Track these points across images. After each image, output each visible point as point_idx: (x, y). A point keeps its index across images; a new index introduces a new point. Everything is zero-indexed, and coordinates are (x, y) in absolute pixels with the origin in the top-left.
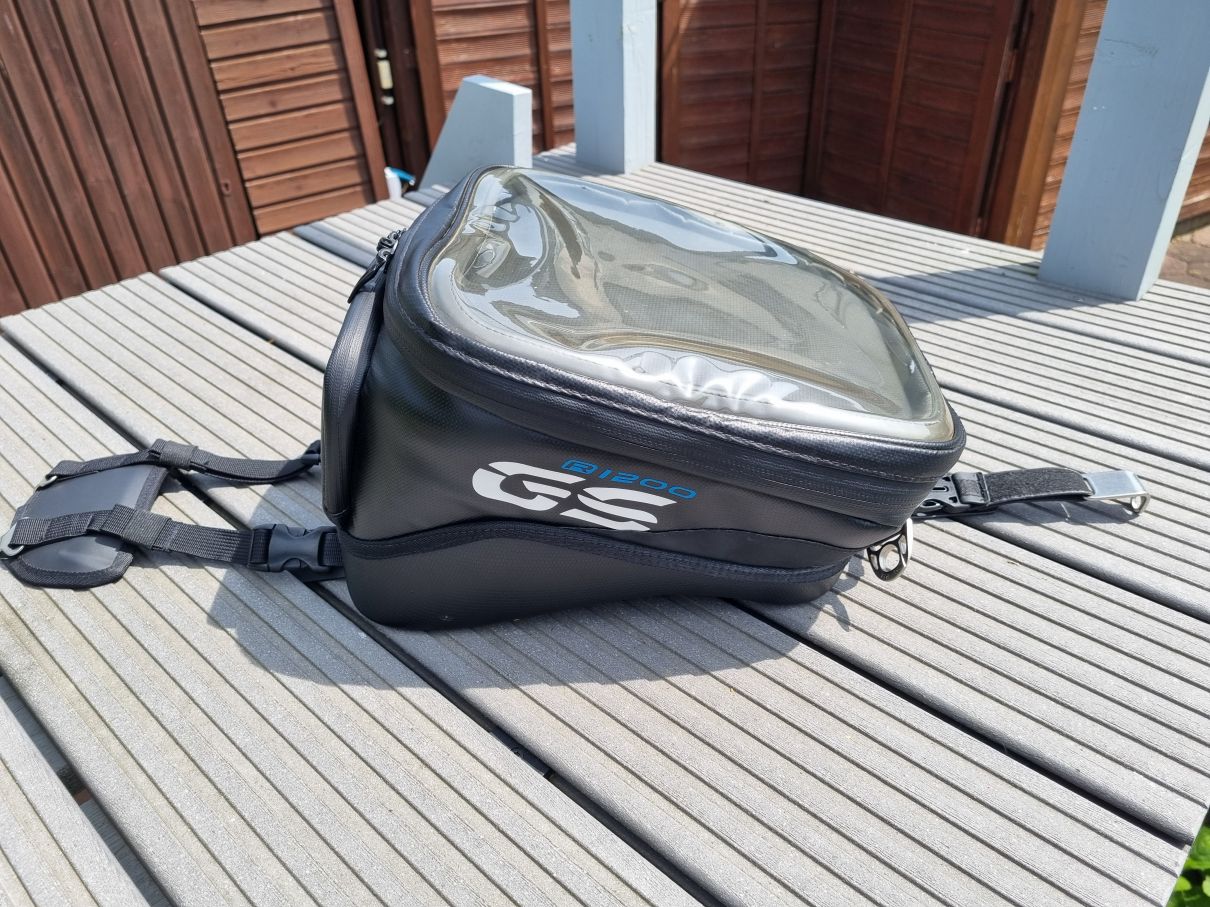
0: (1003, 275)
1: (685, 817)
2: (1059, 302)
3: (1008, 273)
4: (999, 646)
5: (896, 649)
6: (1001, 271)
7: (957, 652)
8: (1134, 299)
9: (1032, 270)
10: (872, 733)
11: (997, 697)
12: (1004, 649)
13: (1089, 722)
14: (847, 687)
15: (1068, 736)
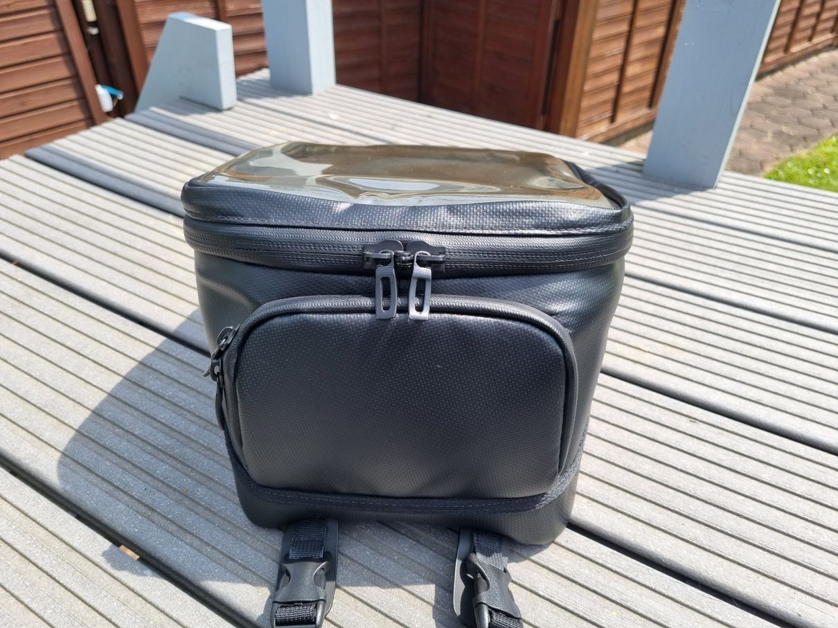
0: (617, 172)
2: (662, 192)
3: (621, 170)
6: (615, 169)
8: (711, 187)
9: (638, 167)
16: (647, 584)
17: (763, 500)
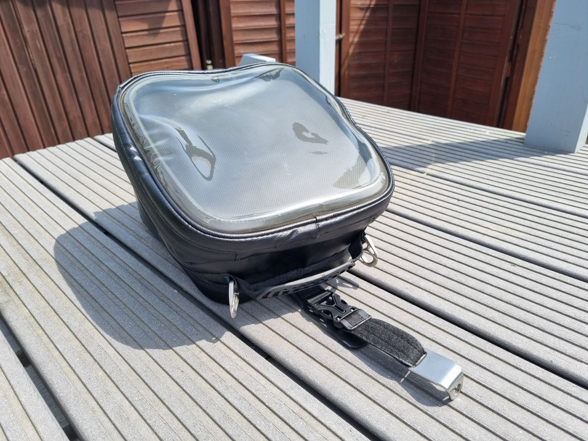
0: (506, 142)
1: (338, 379)
2: (535, 154)
3: (508, 141)
4: (507, 303)
5: (453, 303)
6: (505, 141)
7: (485, 305)
8: (573, 153)
9: (521, 140)
10: (439, 341)
11: (507, 326)
12: (510, 304)
13: (557, 339)
14: (426, 320)
15: (546, 345)
16: (453, 333)
17: (549, 306)
